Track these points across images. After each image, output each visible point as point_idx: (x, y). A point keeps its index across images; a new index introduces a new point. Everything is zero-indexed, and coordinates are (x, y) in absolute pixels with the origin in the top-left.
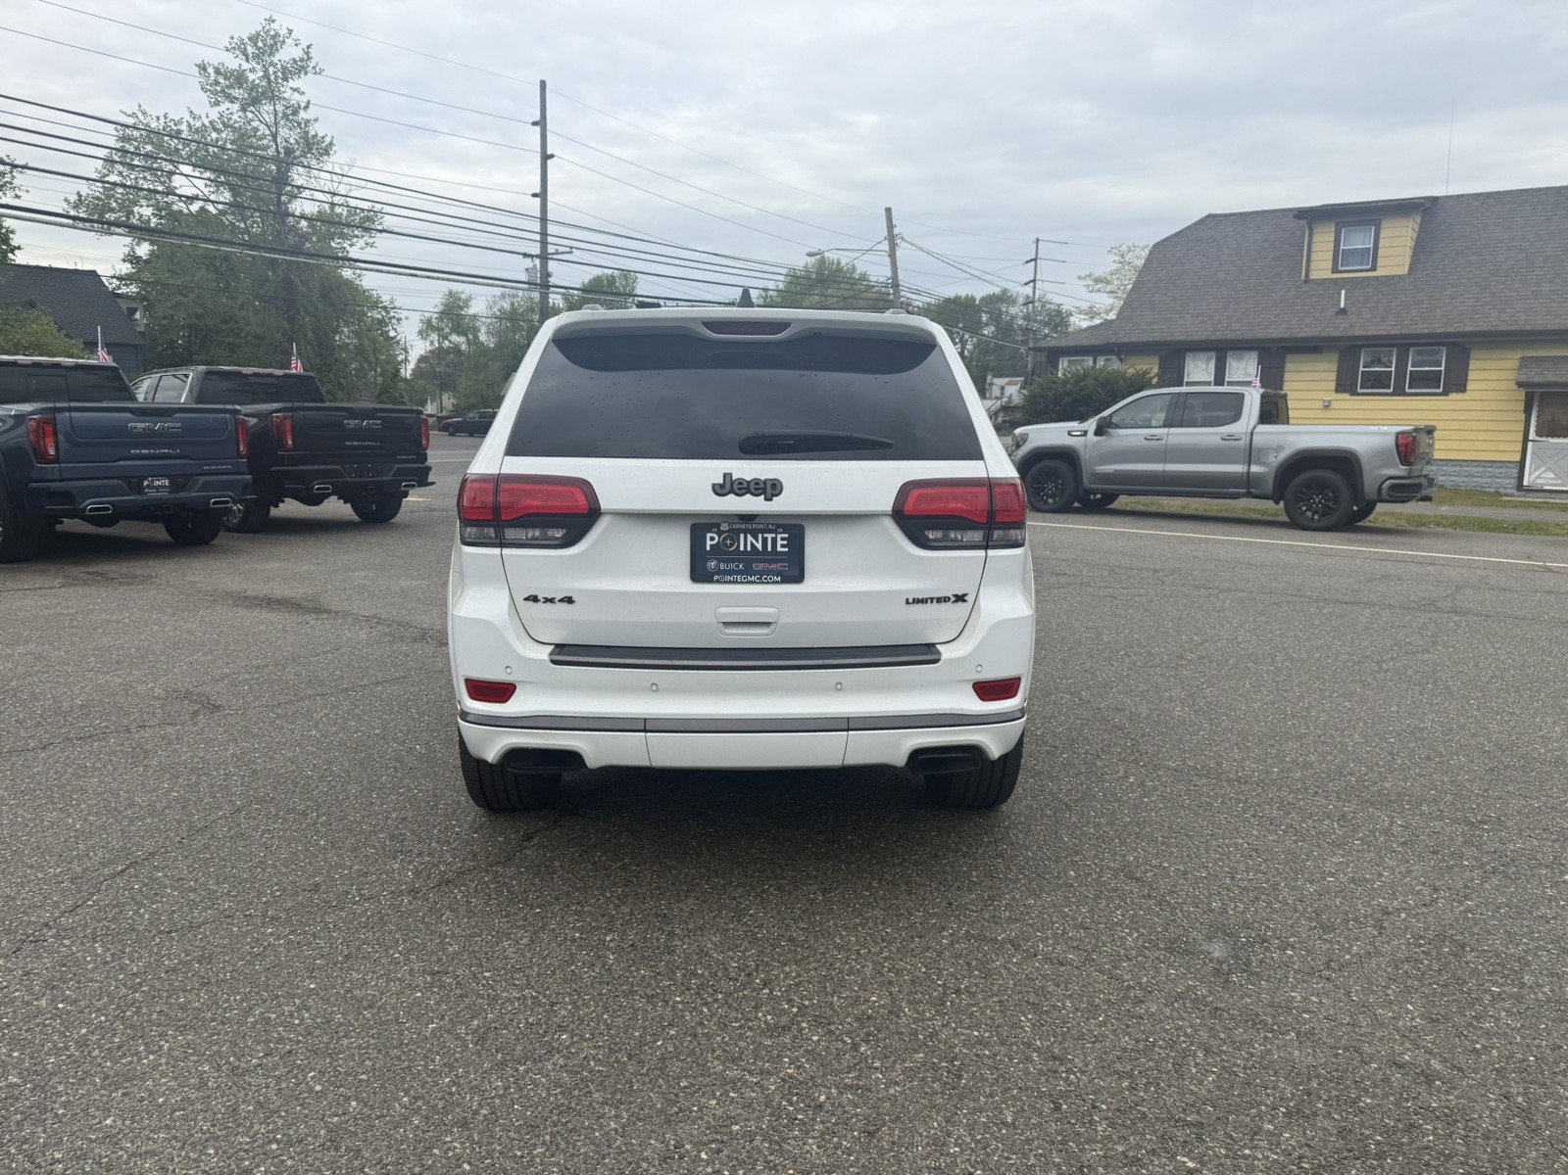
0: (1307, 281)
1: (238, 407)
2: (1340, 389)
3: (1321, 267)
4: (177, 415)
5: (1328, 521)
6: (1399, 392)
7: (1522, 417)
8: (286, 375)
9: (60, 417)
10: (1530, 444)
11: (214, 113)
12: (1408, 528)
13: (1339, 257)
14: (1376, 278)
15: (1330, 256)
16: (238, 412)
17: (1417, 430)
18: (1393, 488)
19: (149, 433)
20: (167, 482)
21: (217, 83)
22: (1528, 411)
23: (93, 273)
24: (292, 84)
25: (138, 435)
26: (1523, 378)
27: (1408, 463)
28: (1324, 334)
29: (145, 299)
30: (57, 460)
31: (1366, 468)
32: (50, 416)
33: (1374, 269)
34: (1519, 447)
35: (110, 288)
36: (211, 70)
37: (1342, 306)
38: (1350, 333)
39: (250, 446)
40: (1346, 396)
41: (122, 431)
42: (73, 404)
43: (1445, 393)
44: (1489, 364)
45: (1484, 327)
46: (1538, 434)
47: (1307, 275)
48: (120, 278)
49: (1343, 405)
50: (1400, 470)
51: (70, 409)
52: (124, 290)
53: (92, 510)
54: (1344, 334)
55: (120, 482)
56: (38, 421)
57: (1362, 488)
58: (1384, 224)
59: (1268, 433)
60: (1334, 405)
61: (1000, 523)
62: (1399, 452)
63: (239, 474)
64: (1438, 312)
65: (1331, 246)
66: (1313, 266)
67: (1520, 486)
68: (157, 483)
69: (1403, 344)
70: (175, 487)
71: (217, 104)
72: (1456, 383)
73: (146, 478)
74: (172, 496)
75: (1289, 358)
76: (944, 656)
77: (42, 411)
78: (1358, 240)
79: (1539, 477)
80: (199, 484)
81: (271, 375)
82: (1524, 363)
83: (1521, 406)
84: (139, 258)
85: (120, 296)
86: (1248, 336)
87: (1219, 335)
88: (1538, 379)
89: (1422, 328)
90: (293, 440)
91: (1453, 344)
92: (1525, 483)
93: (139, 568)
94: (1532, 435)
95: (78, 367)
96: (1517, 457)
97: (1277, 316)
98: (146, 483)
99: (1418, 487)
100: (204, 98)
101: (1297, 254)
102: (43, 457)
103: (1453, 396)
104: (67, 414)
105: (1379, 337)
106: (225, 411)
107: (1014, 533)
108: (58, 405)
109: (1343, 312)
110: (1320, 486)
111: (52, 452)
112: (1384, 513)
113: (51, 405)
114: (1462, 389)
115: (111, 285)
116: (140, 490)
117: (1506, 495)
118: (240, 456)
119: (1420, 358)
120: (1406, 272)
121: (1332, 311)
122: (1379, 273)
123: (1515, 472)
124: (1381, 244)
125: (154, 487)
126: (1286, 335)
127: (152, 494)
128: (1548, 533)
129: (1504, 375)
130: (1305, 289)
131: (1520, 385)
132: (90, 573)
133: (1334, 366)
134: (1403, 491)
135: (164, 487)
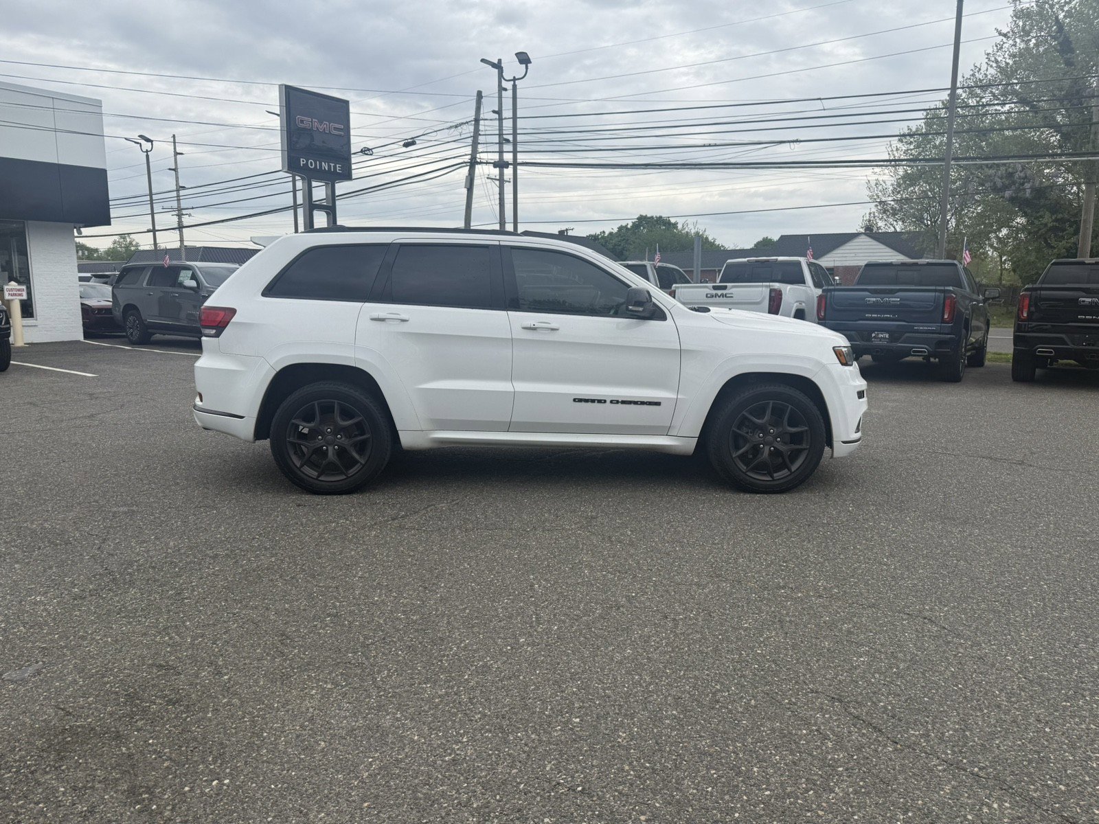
4: (897, 295)
20: (887, 336)
41: (862, 301)
68: (880, 336)
70: (893, 338)
73: (874, 332)
74: (890, 344)
90: (1028, 314)
116: (869, 339)
125: (878, 338)
127: (877, 342)
135: (885, 338)
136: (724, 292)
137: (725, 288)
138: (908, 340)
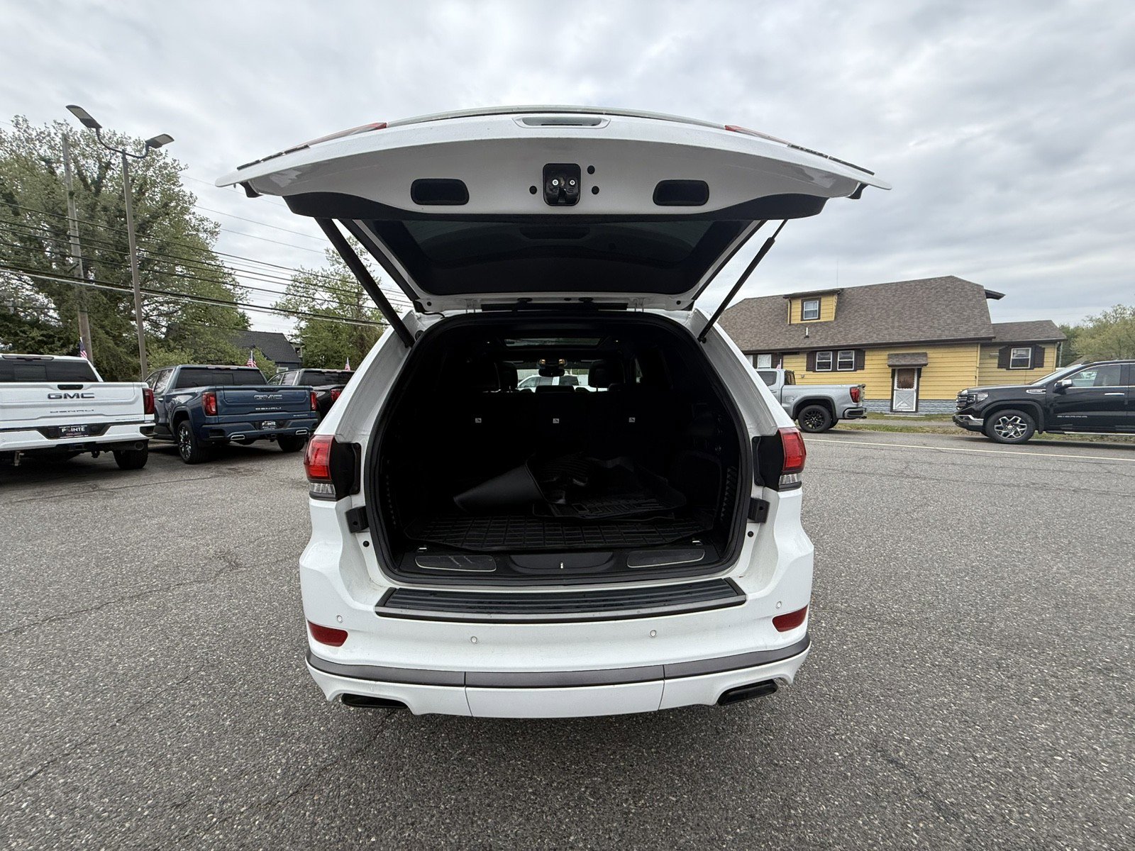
0: (790, 325)
1: (311, 387)
2: (808, 370)
3: (796, 319)
4: (280, 391)
5: (819, 429)
6: (834, 370)
7: (891, 380)
8: (342, 373)
9: (218, 393)
10: (895, 392)
11: (332, 269)
12: (852, 430)
13: (803, 314)
14: (820, 323)
15: (800, 314)
16: (312, 389)
17: (859, 386)
18: (850, 413)
19: (265, 400)
20: (274, 423)
21: (333, 257)
22: (893, 377)
23: (282, 334)
24: (364, 257)
25: (259, 401)
26: (891, 363)
27: (857, 402)
28: (800, 347)
29: (303, 344)
30: (216, 414)
31: (837, 403)
32: (213, 393)
33: (819, 319)
34: (890, 393)
35: (288, 340)
36: (331, 251)
37: (807, 334)
38: (811, 346)
39: (317, 406)
40: (811, 373)
41: (252, 398)
42: (225, 387)
43: (855, 370)
44: (874, 358)
45: (871, 342)
46: (898, 387)
47: (790, 322)
48: (292, 336)
49: (810, 376)
50: (853, 405)
51: (224, 389)
52: (294, 341)
53: (233, 438)
54: (808, 346)
55: (248, 424)
56: (207, 395)
57: (835, 413)
58: (823, 300)
59: (788, 390)
60: (806, 377)
61: (790, 468)
62: (852, 397)
63: (311, 418)
64: (850, 336)
65: (800, 309)
66: (792, 318)
67: (892, 410)
68: (269, 424)
69: (835, 350)
70: (279, 425)
71: (333, 265)
72: (860, 366)
73: (263, 421)
74: (277, 430)
75: (785, 357)
76: (750, 597)
77: (209, 390)
78: (811, 306)
79: (900, 406)
80: (290, 424)
81: (335, 372)
82: (890, 357)
83: (890, 375)
84: (301, 328)
85: (291, 343)
86: (767, 348)
87: (754, 348)
88: (897, 363)
89: (843, 343)
91: (859, 349)
92: (894, 409)
93: (255, 466)
94: (896, 388)
95: (239, 369)
96: (890, 398)
97: (779, 339)
98: (263, 424)
99: (861, 412)
100: (329, 263)
101: (785, 313)
102: (208, 413)
103: (858, 371)
104: (222, 392)
105: (823, 347)
106: (305, 389)
107: (794, 477)
108: (218, 387)
109: (807, 337)
110: (815, 412)
111: (214, 410)
112: (842, 424)
113: (214, 387)
114: (863, 368)
115: (289, 338)
116: (260, 427)
117: (886, 414)
118: (312, 410)
119: (842, 356)
120: (833, 319)
121: (802, 337)
122: (821, 320)
123: (889, 404)
124: (822, 308)
125: (267, 426)
126: (783, 347)
127: (267, 429)
128: (917, 431)
129: (883, 362)
130: (789, 328)
131: (889, 366)
132: (229, 469)
133: (805, 360)
134: (856, 414)
135: (273, 425)
136: (80, 392)
137: (80, 387)
138: (293, 425)
